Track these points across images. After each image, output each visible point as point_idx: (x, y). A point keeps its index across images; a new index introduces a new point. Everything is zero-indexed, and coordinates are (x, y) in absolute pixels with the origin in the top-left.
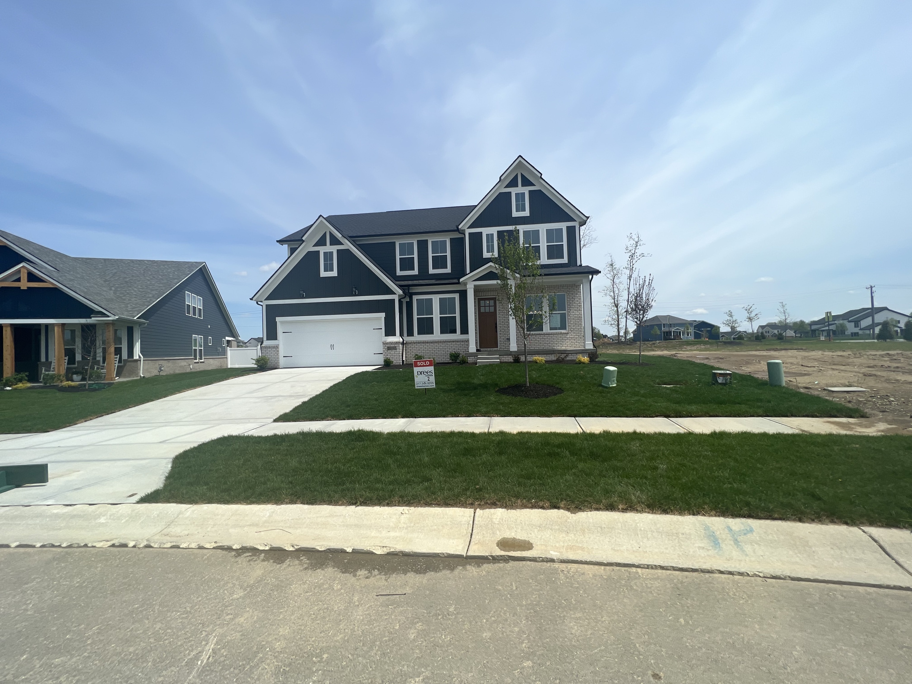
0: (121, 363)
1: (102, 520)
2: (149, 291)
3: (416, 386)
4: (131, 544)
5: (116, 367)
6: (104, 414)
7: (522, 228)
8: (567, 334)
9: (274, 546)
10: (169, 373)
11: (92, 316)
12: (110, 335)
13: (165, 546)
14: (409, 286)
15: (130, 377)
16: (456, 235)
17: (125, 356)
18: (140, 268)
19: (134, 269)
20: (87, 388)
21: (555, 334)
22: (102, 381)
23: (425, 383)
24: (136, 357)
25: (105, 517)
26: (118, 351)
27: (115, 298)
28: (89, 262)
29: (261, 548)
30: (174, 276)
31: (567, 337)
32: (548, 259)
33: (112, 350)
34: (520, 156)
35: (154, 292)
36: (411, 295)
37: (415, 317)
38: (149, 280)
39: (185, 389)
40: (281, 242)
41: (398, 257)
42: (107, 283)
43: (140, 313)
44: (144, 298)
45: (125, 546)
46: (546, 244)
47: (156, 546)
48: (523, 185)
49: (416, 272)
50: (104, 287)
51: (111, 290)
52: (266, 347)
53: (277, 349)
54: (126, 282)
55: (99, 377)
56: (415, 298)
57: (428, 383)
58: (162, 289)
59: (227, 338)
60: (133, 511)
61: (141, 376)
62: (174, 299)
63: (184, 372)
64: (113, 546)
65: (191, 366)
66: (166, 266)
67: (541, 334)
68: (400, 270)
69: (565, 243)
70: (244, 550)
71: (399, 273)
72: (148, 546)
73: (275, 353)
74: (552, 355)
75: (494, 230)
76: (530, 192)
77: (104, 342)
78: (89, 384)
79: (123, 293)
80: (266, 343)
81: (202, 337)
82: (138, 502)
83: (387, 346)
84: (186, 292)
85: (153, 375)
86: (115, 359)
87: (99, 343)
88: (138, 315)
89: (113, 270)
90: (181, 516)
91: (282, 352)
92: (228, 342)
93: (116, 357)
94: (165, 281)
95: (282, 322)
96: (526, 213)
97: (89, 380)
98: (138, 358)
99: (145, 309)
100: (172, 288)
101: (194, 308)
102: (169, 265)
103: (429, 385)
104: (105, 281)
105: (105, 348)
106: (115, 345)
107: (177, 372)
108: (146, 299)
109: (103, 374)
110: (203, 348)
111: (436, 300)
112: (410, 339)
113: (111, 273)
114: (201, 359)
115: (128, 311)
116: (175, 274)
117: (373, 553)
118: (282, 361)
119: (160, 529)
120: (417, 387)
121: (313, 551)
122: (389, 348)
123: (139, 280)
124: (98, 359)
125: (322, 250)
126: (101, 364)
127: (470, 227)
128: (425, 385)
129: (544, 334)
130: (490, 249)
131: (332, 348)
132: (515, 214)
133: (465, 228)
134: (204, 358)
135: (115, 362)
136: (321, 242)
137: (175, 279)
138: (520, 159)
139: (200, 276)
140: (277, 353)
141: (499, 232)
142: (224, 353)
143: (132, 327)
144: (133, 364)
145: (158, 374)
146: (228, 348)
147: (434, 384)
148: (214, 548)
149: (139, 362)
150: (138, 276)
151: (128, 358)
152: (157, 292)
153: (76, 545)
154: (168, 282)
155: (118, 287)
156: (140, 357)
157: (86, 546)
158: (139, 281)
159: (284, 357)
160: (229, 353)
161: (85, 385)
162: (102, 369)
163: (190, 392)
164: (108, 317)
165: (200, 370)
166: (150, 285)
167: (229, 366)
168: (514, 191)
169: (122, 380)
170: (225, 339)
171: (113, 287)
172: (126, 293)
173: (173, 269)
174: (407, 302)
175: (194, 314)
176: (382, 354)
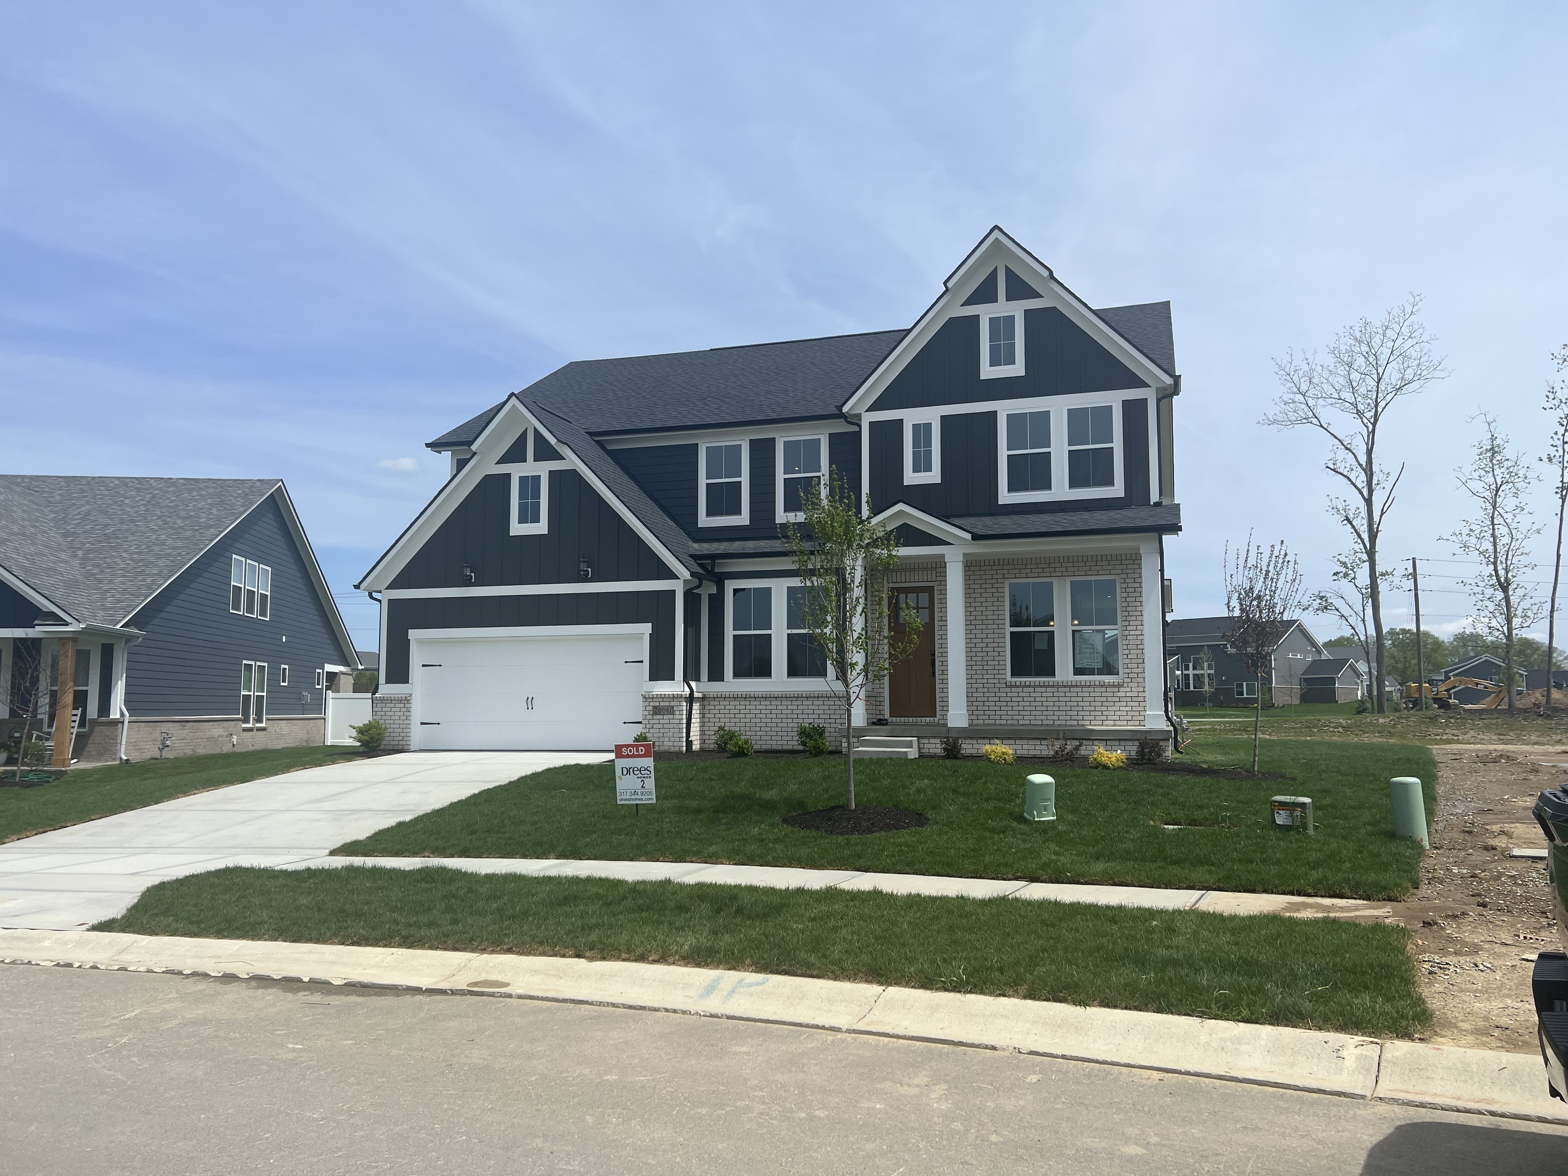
0: (84, 726)
1: (46, 944)
2: (152, 559)
3: (619, 798)
4: (77, 965)
5: (74, 736)
6: (49, 829)
7: (1004, 408)
8: (1119, 686)
9: (228, 972)
10: (181, 755)
11: (36, 622)
12: (68, 664)
13: (112, 968)
14: (714, 557)
15: (99, 761)
16: (841, 427)
17: (93, 710)
18: (138, 499)
19: (127, 501)
20: (17, 779)
21: (1085, 686)
22: (45, 765)
23: (635, 793)
24: (115, 715)
25: (50, 941)
26: (80, 700)
27: (81, 578)
28: (36, 486)
29: (213, 974)
30: (210, 519)
31: (1120, 694)
32: (1071, 486)
33: (69, 698)
34: (996, 227)
35: (161, 563)
36: (720, 580)
37: (730, 633)
38: (154, 531)
39: (196, 789)
40: (436, 446)
41: (703, 481)
42: (69, 539)
43: (130, 613)
44: (141, 578)
45: (70, 965)
46: (1067, 448)
47: (102, 968)
48: (1009, 298)
49: (743, 519)
50: (64, 551)
51: (76, 556)
52: (382, 700)
53: (407, 705)
54: (107, 537)
55: (39, 757)
56: (730, 586)
57: (642, 794)
58: (180, 555)
59: (329, 668)
60: (81, 937)
61: (121, 759)
62: (206, 574)
63: (216, 751)
64: (58, 965)
65: (235, 739)
66: (195, 493)
67: (1049, 686)
68: (708, 515)
69: (1117, 445)
70: (194, 974)
71: (704, 521)
72: (94, 967)
73: (401, 714)
74: (1043, 742)
75: (932, 415)
76: (1029, 315)
77: (54, 682)
78: (22, 771)
79: (98, 566)
80: (386, 689)
81: (266, 664)
82: (88, 930)
83: (652, 704)
84: (234, 556)
85: (147, 756)
86: (74, 718)
87: (44, 684)
88: (124, 618)
89: (83, 505)
90: (135, 944)
91: (418, 712)
92: (332, 676)
93: (75, 712)
94: (189, 533)
95: (421, 642)
96: (1018, 369)
97: (22, 765)
98: (118, 716)
99: (140, 603)
100: (201, 550)
101: (251, 594)
102: (202, 489)
103: (644, 797)
104: (65, 535)
105: (56, 691)
106: (75, 686)
107: (202, 751)
108: (143, 580)
109: (47, 750)
110: (264, 694)
111: (779, 590)
112: (716, 688)
113: (79, 514)
114: (259, 720)
115: (104, 609)
116: (211, 514)
117: (330, 983)
118: (417, 734)
119: (110, 955)
120: (621, 800)
121: (267, 980)
122: (657, 711)
123: (136, 532)
124: (39, 717)
125: (517, 471)
126: (45, 728)
127: (876, 406)
128: (636, 797)
129: (1057, 686)
130: (923, 463)
131: (530, 707)
132: (987, 371)
133: (861, 410)
134: (267, 719)
135: (73, 725)
136: (515, 454)
137: (209, 527)
138: (996, 233)
139: (269, 515)
140: (406, 714)
141: (946, 420)
142: (319, 705)
143: (113, 645)
144: (106, 730)
145: (157, 755)
146: (330, 694)
147: (654, 797)
148: (163, 972)
149: (120, 725)
150: (132, 521)
151: (99, 716)
152: (168, 563)
153: (20, 962)
154: (194, 536)
155: (89, 551)
156: (122, 714)
157: (29, 963)
158: (133, 534)
159: (422, 724)
160: (330, 704)
161: (14, 773)
162: (47, 740)
163: (205, 794)
164: (67, 624)
165: (253, 748)
166: (155, 544)
167: (329, 742)
168: (985, 313)
169: (84, 765)
170: (323, 669)
171: (80, 549)
172: (105, 565)
173: (209, 501)
174: (711, 596)
175: (250, 609)
176: (640, 723)
